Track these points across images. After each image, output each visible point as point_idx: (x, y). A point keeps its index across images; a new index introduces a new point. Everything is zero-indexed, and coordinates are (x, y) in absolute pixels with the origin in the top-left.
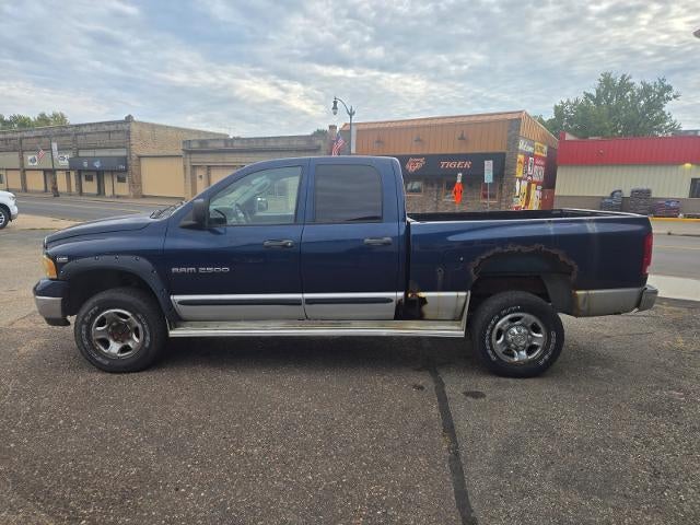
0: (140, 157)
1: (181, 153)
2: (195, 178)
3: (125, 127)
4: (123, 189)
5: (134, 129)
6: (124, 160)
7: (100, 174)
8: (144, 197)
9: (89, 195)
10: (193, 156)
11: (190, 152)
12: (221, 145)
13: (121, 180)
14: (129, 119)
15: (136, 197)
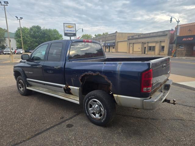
0: (118, 42)
1: (127, 40)
2: (130, 47)
3: (115, 34)
4: (114, 50)
5: (117, 34)
6: (114, 43)
7: (109, 47)
8: (118, 52)
9: (107, 52)
10: (130, 40)
11: (129, 39)
12: (137, 37)
13: (114, 48)
14: (116, 32)
15: (116, 52)
